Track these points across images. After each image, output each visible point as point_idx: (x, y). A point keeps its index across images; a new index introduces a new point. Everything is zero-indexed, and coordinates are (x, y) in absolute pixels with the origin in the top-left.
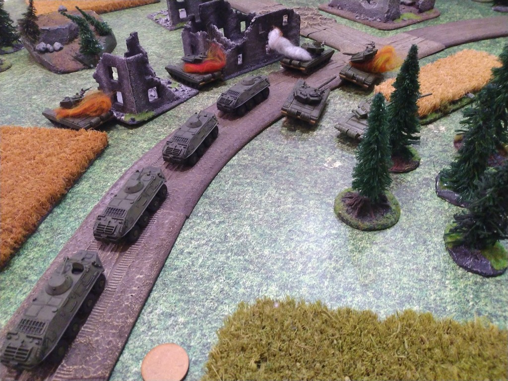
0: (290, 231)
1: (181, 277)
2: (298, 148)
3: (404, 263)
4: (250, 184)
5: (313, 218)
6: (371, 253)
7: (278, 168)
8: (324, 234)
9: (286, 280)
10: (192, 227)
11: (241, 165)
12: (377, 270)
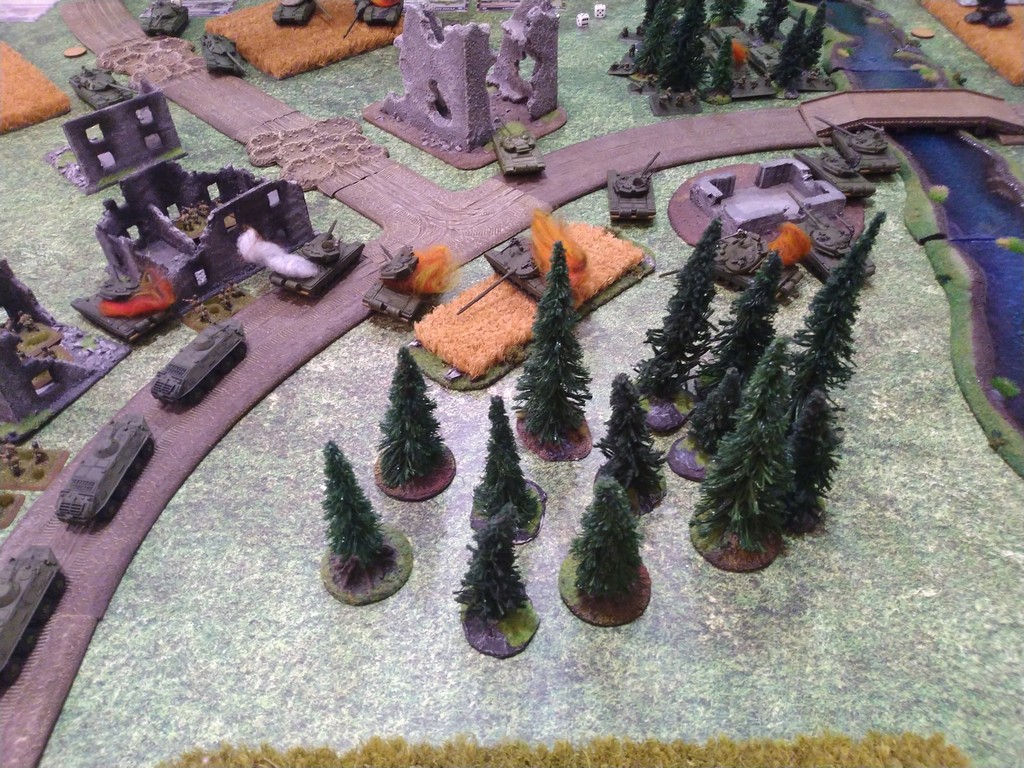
0: (251, 622)
1: (85, 727)
2: (286, 458)
3: (400, 652)
4: (201, 542)
5: (289, 593)
6: (360, 643)
7: (248, 504)
8: (301, 620)
9: (237, 707)
10: (106, 637)
11: (191, 505)
12: (362, 670)
